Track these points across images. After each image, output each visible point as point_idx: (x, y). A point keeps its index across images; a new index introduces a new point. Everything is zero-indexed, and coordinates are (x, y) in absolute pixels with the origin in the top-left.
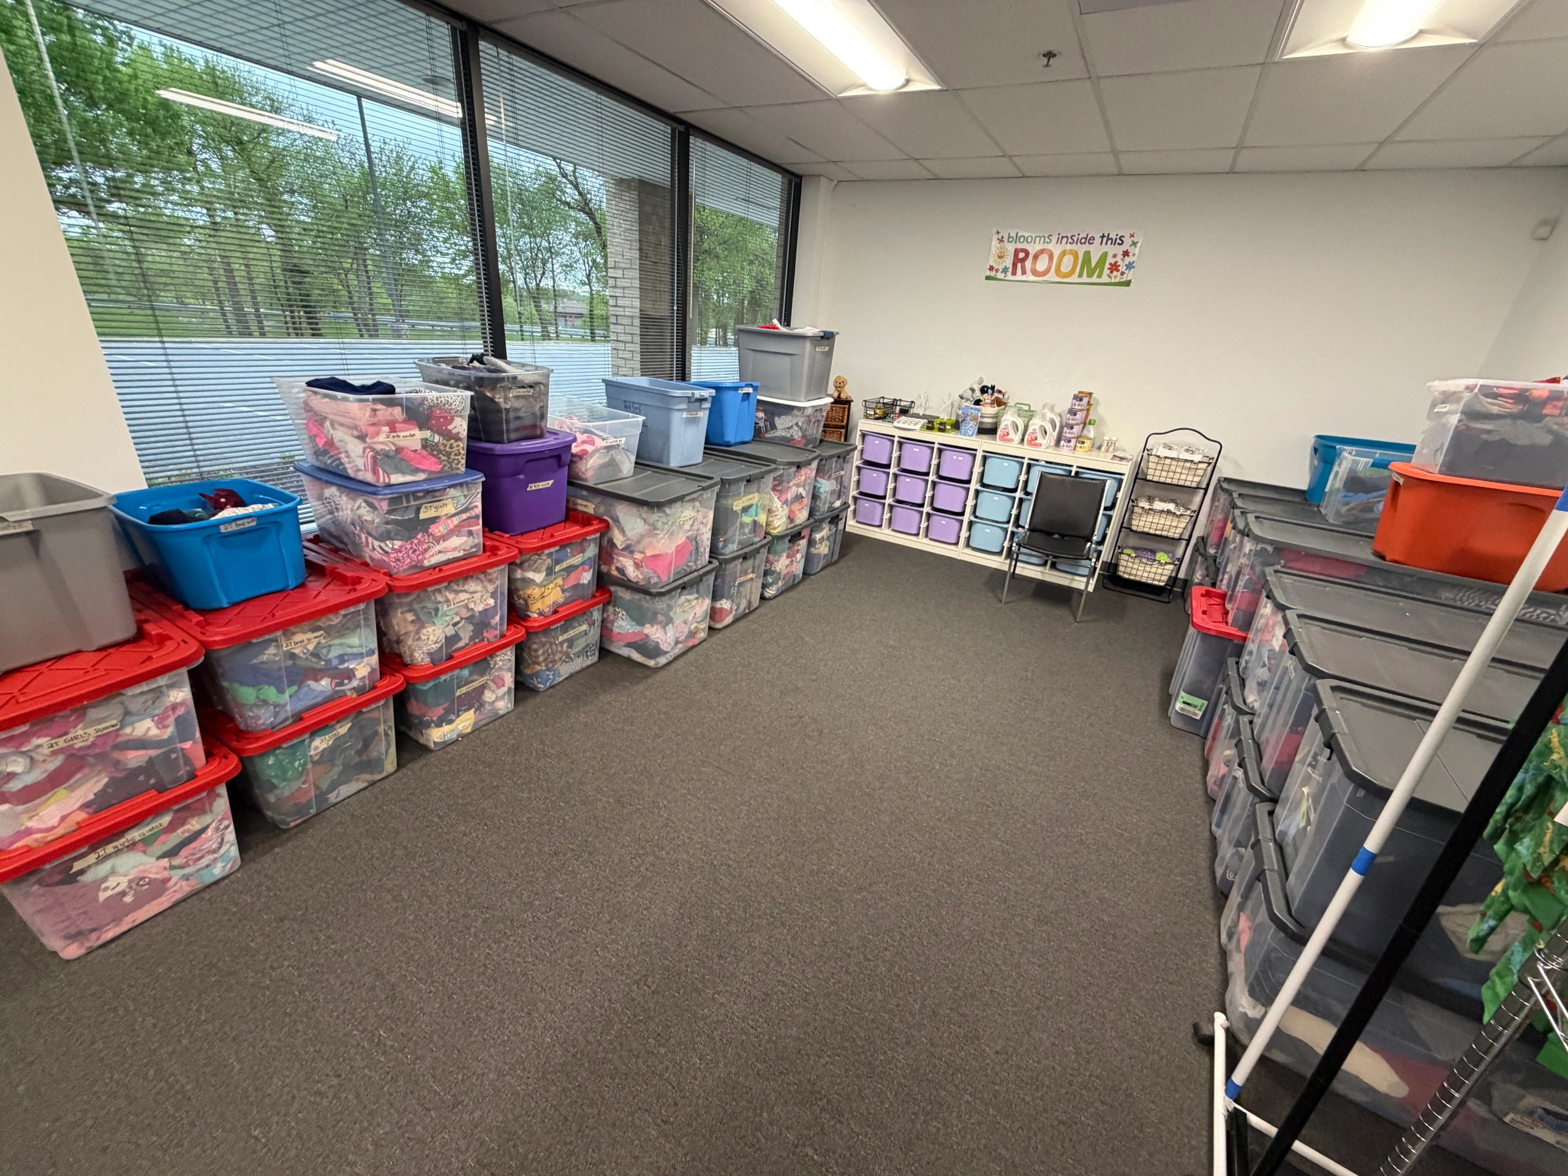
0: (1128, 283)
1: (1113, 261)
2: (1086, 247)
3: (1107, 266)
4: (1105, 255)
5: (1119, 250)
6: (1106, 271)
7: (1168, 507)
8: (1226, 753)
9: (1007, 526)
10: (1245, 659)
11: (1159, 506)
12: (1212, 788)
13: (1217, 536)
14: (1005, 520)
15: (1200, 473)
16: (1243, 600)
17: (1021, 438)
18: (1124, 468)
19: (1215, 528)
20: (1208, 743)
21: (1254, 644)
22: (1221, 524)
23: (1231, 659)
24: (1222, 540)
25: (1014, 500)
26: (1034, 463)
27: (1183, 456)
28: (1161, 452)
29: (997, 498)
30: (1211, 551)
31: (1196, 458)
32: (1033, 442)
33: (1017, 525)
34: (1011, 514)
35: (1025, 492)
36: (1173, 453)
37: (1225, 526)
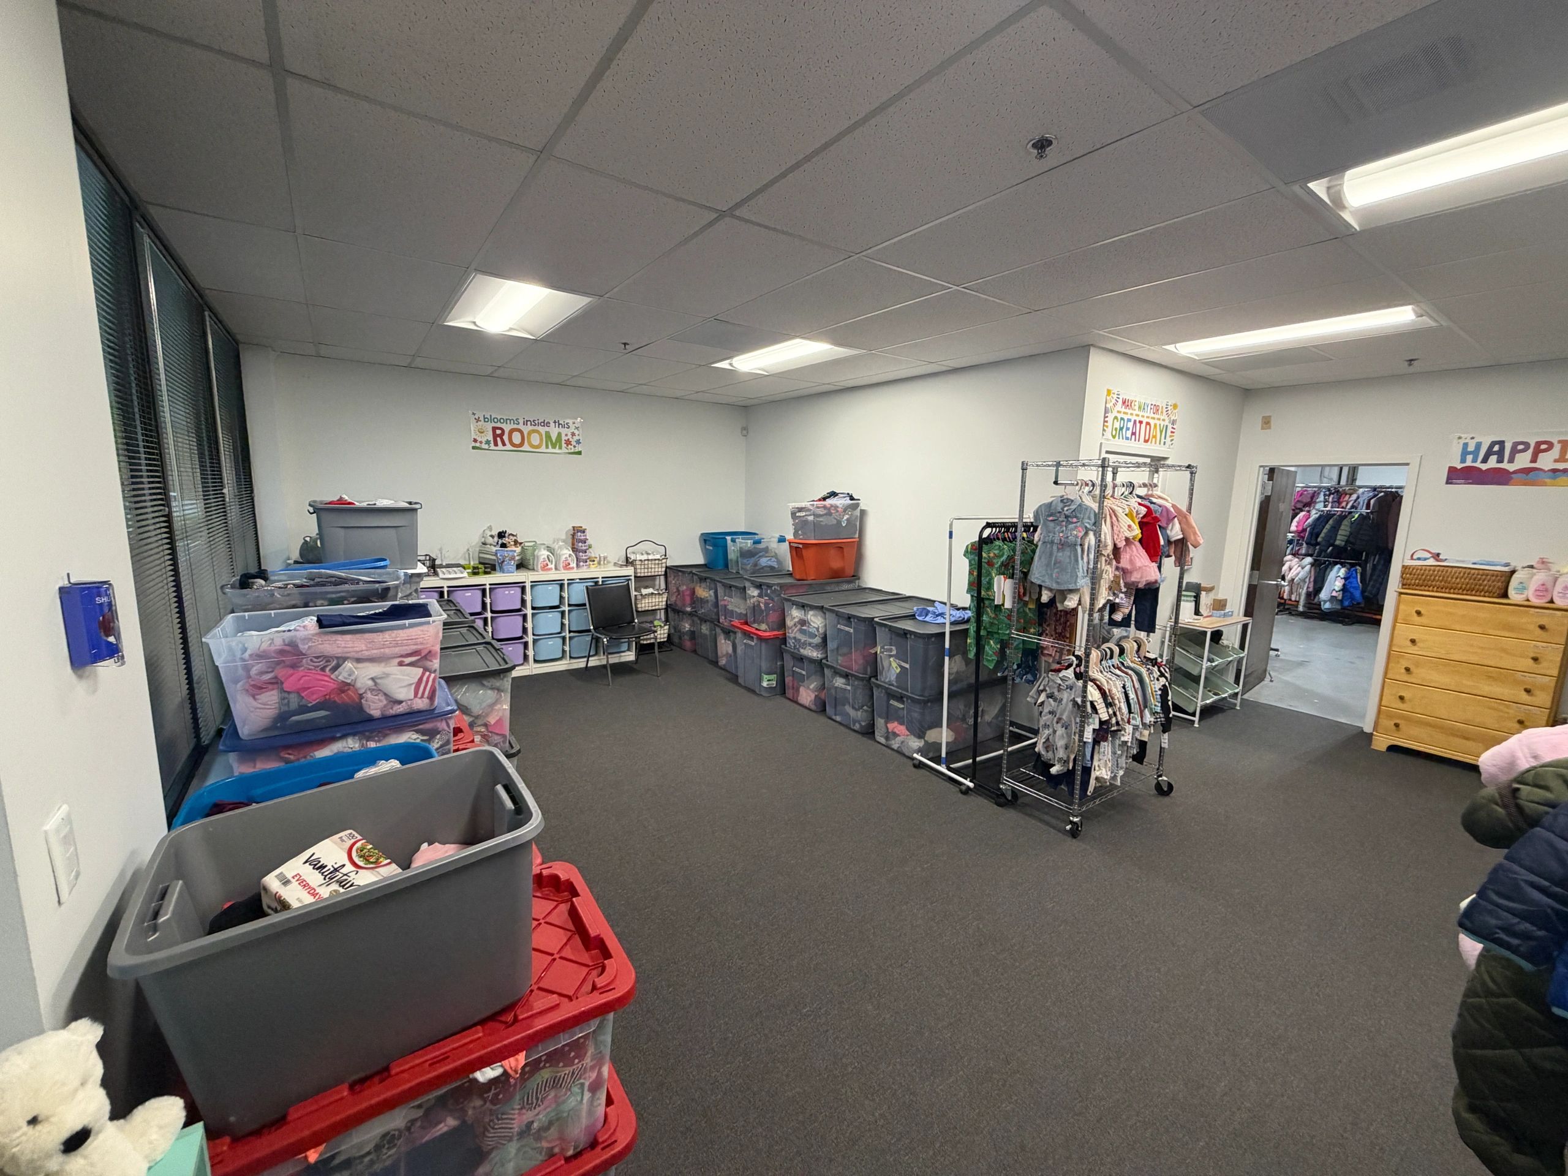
0: (579, 453)
1: (566, 438)
2: (547, 429)
3: (563, 442)
4: (559, 434)
5: (569, 432)
6: (564, 445)
7: (651, 590)
8: (812, 687)
9: (563, 634)
10: (791, 642)
11: (644, 591)
12: (813, 707)
13: (688, 599)
14: (559, 630)
15: (664, 565)
16: (773, 617)
17: (556, 566)
18: (629, 571)
19: (684, 595)
20: (790, 693)
21: (793, 633)
22: (688, 593)
23: (783, 646)
24: (695, 600)
25: (563, 613)
26: (571, 582)
27: (650, 557)
28: (639, 557)
29: (550, 615)
30: (689, 609)
31: (658, 557)
32: (567, 567)
33: (570, 632)
34: (563, 625)
35: (569, 605)
36: (645, 557)
37: (694, 592)
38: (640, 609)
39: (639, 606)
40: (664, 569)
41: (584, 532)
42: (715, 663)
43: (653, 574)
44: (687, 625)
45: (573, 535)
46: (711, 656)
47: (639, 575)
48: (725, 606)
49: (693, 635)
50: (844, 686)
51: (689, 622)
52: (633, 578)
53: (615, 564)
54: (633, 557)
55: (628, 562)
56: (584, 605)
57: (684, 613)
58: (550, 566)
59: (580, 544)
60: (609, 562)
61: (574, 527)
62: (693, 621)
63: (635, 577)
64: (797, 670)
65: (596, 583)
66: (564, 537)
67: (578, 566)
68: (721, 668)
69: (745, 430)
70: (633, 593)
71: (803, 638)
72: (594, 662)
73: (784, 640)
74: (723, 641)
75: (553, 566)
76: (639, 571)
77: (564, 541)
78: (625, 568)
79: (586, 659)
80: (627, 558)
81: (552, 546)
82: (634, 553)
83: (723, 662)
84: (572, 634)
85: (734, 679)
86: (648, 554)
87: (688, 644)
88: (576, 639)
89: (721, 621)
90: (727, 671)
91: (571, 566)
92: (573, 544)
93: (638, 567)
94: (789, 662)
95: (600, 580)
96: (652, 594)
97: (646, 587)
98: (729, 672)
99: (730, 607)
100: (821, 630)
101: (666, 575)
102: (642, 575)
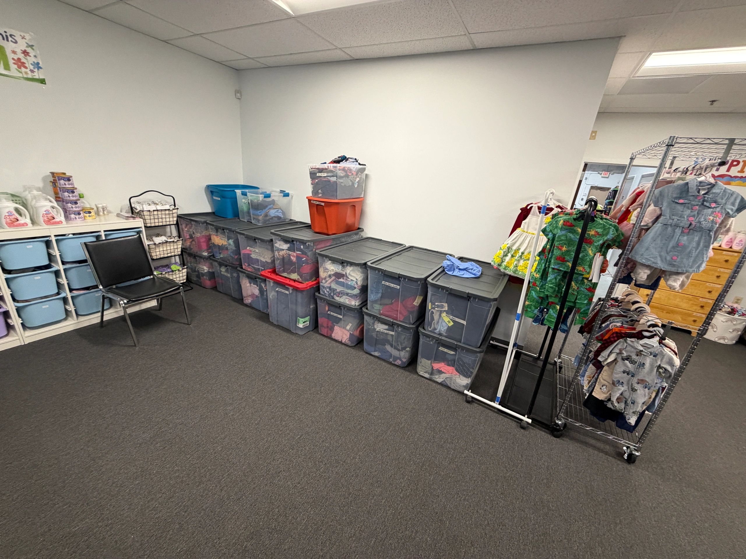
6: (14, 66)
7: (163, 239)
8: (348, 327)
9: (63, 295)
10: (325, 291)
11: (158, 240)
12: (349, 343)
13: (204, 246)
14: (56, 291)
15: (175, 215)
16: (307, 269)
17: (32, 220)
18: (138, 223)
19: (199, 242)
20: (324, 331)
21: (326, 283)
22: (204, 240)
23: (317, 294)
24: (210, 246)
25: (57, 274)
26: (61, 238)
27: (159, 207)
28: (146, 208)
29: (38, 277)
30: (205, 254)
31: (167, 207)
32: (50, 220)
33: (71, 290)
34: (58, 284)
35: (63, 263)
36: (152, 208)
37: (210, 239)
38: (155, 258)
39: (153, 254)
40: (175, 219)
41: (69, 179)
42: (240, 300)
43: (164, 224)
44: (205, 268)
45: (54, 183)
46: (235, 294)
47: (149, 225)
48: (249, 255)
49: (212, 275)
50: (386, 331)
51: (207, 264)
52: (143, 229)
53: (118, 215)
54: (139, 208)
55: (133, 212)
56: (85, 261)
57: (201, 257)
58: (22, 220)
59: (66, 194)
60: (109, 212)
61: (53, 173)
62: (211, 264)
63: (145, 227)
64: (332, 313)
65: (98, 237)
66: (41, 185)
67: (67, 217)
68: (246, 305)
69: (238, 92)
70: (146, 242)
71: (339, 289)
72: (110, 314)
73: (318, 288)
74: (248, 285)
75: (28, 221)
76: (148, 221)
77: (39, 189)
78: (131, 220)
79: (99, 314)
80: (132, 208)
81: (23, 195)
82: (139, 203)
83: (248, 301)
84: (76, 293)
85: (264, 317)
86: (156, 204)
87: (208, 283)
88: (81, 298)
89: (244, 267)
90: (253, 308)
91: (57, 219)
92: (56, 193)
93: (146, 217)
94: (323, 308)
95: (103, 234)
96: (167, 242)
97: (158, 235)
98: (256, 310)
99: (253, 256)
100: (360, 283)
101: (177, 224)
102: (153, 225)
